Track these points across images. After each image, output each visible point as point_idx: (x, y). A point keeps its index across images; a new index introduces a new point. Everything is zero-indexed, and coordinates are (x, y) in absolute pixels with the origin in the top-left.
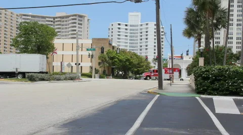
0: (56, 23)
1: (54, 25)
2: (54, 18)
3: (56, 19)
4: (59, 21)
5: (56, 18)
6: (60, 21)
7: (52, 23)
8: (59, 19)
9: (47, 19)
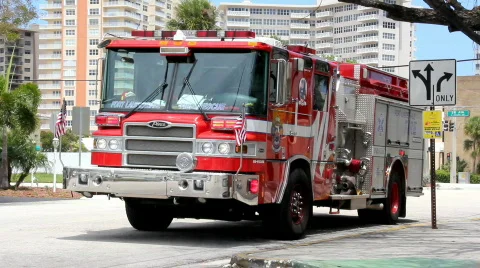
0: (319, 26)
1: (313, 33)
2: (313, 12)
3: (318, 15)
4: (325, 19)
5: (319, 10)
6: (331, 19)
7: (307, 27)
8: (327, 14)
9: (294, 15)
